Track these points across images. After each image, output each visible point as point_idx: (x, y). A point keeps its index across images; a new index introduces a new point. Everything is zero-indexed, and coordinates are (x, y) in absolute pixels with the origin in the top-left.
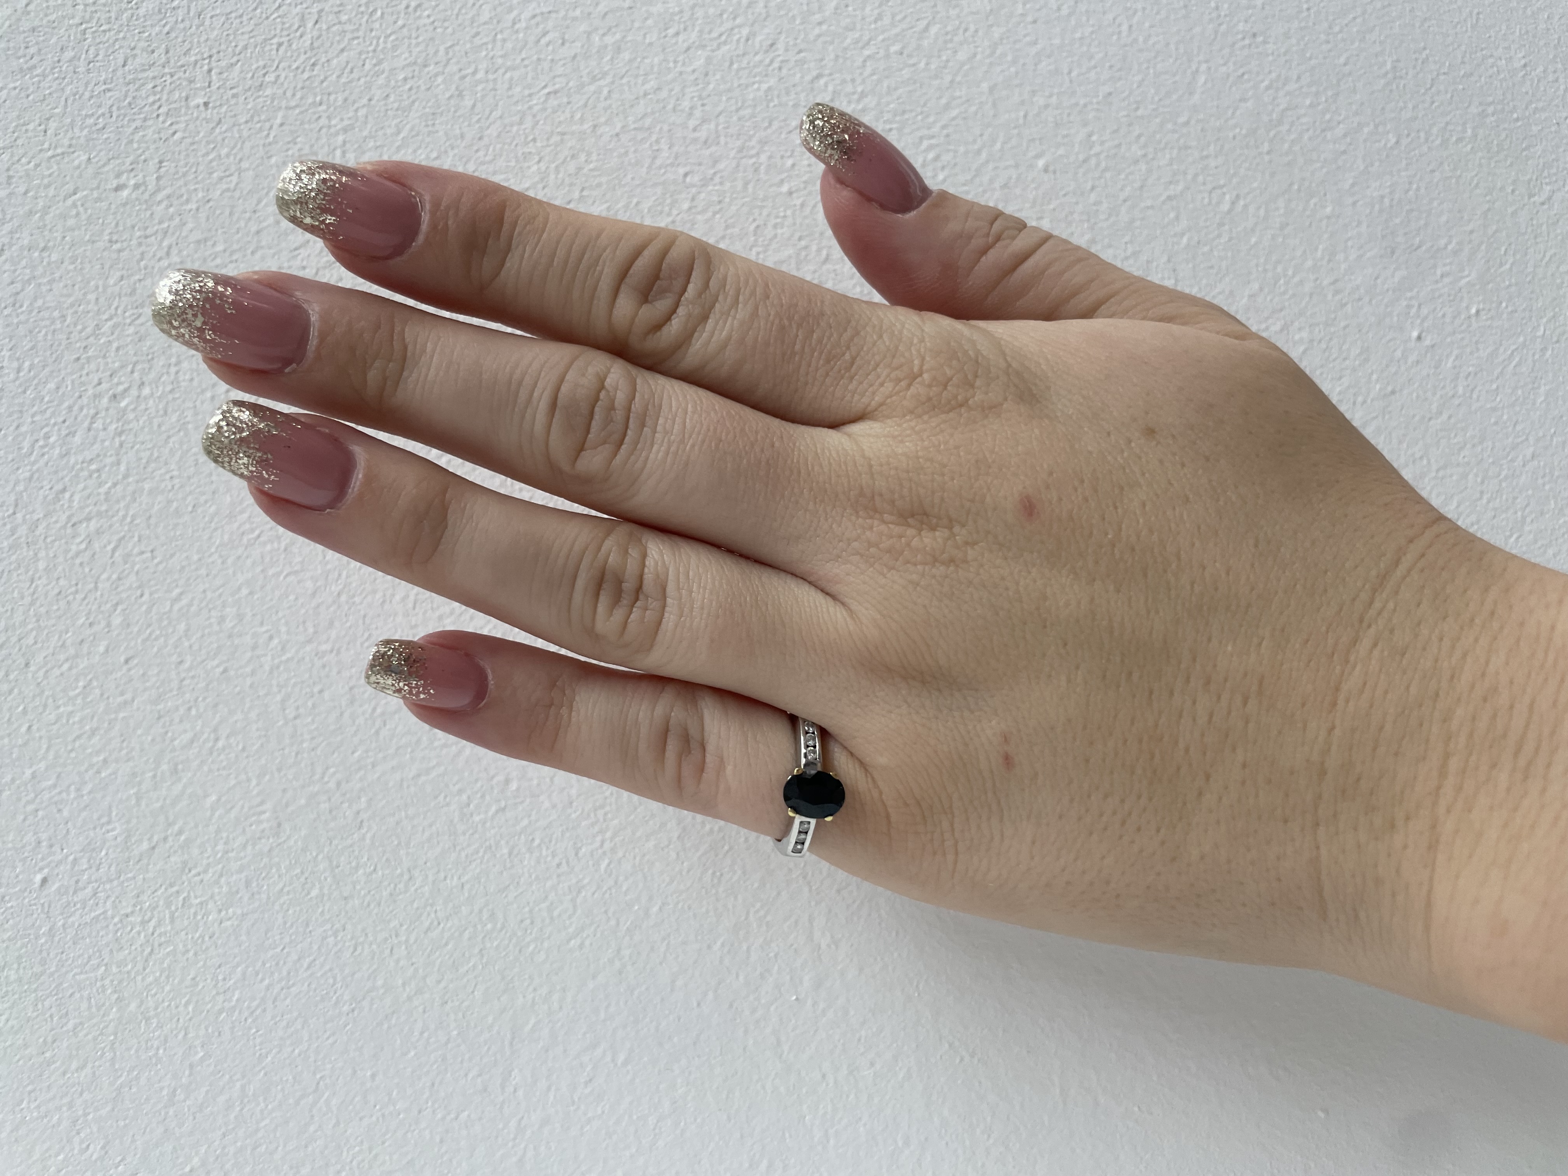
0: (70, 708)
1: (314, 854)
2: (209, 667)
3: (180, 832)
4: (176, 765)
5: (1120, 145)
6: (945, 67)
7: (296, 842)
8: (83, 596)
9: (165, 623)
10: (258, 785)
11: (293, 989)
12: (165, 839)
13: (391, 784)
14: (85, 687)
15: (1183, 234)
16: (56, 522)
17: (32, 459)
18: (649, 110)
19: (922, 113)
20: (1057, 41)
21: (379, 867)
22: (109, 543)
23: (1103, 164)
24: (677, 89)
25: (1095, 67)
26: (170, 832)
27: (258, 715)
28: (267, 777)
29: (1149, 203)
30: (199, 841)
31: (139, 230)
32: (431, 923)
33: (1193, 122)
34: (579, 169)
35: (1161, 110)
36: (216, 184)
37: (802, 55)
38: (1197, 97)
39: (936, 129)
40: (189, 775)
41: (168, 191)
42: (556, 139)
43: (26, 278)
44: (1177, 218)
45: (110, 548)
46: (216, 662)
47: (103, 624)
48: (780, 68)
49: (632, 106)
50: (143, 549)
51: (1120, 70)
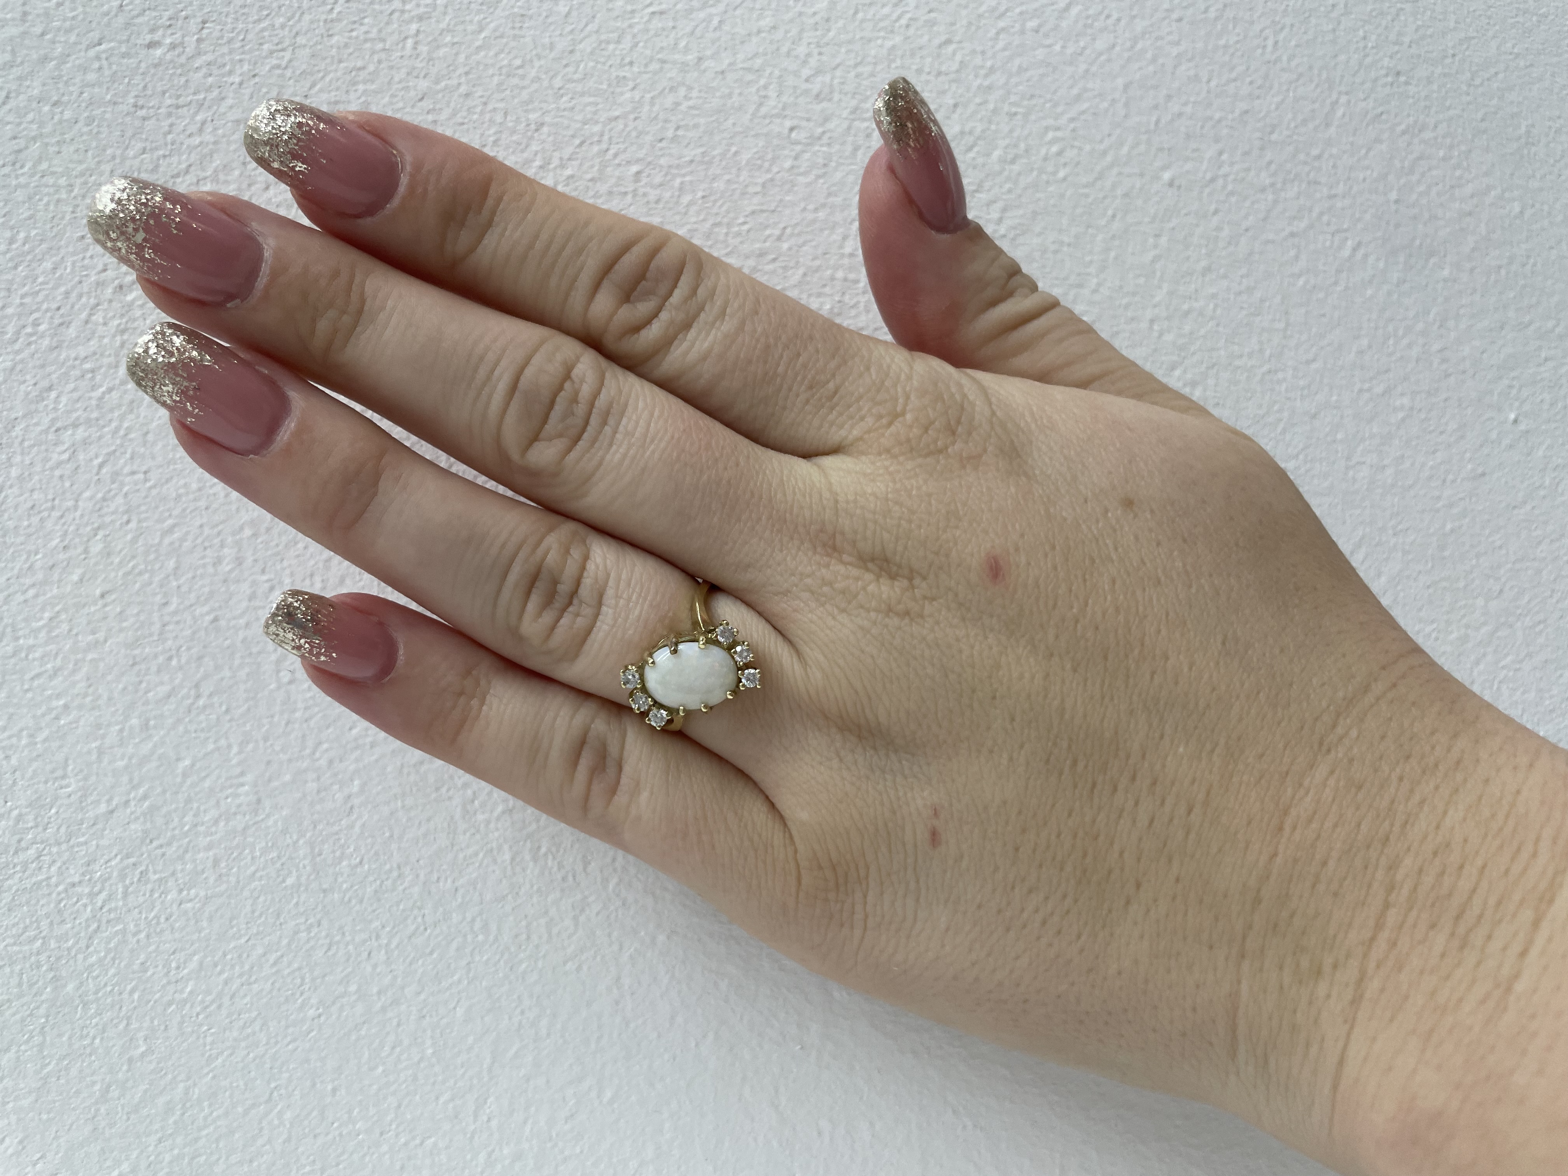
0: (31, 642)
1: (295, 837)
2: (198, 612)
3: (145, 797)
4: (148, 721)
5: (1248, 170)
6: (1081, 54)
7: (276, 822)
8: (59, 514)
9: (152, 557)
10: (240, 752)
11: (255, 987)
12: (127, 803)
13: (389, 769)
14: (51, 619)
15: (1300, 276)
16: (37, 424)
17: (17, 346)
18: (761, 50)
19: (1050, 101)
20: (1200, 45)
21: (366, 860)
22: (97, 457)
23: (1230, 187)
24: (794, 32)
25: (1235, 80)
26: (132, 795)
27: (248, 675)
28: (251, 746)
29: (1271, 236)
30: (164, 810)
31: (170, 97)
32: (417, 928)
33: (1326, 156)
34: (678, 104)
35: (1295, 137)
36: (266, 57)
37: (932, 15)
38: (1332, 130)
39: (1063, 121)
40: (162, 733)
41: (209, 57)
42: (655, 66)
43: (33, 134)
44: (1297, 258)
45: (96, 462)
46: (206, 609)
47: (80, 550)
48: (908, 26)
49: (742, 43)
50: (135, 468)
51: (1259, 88)
